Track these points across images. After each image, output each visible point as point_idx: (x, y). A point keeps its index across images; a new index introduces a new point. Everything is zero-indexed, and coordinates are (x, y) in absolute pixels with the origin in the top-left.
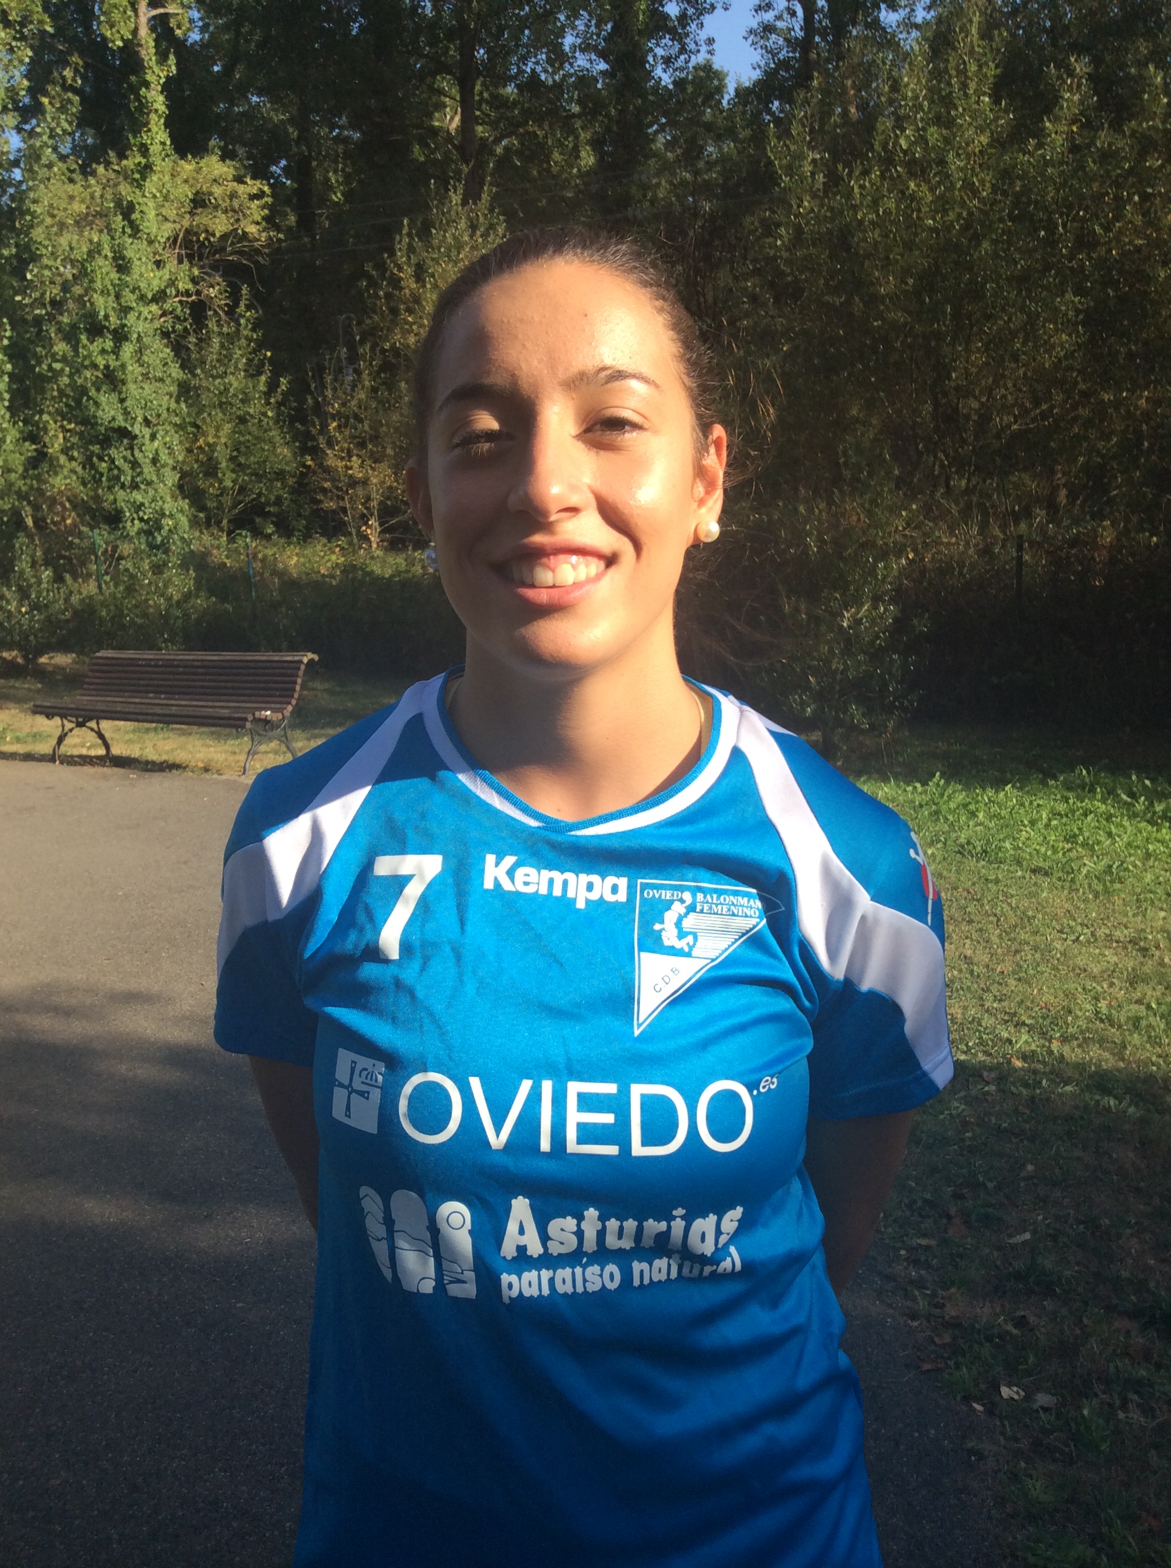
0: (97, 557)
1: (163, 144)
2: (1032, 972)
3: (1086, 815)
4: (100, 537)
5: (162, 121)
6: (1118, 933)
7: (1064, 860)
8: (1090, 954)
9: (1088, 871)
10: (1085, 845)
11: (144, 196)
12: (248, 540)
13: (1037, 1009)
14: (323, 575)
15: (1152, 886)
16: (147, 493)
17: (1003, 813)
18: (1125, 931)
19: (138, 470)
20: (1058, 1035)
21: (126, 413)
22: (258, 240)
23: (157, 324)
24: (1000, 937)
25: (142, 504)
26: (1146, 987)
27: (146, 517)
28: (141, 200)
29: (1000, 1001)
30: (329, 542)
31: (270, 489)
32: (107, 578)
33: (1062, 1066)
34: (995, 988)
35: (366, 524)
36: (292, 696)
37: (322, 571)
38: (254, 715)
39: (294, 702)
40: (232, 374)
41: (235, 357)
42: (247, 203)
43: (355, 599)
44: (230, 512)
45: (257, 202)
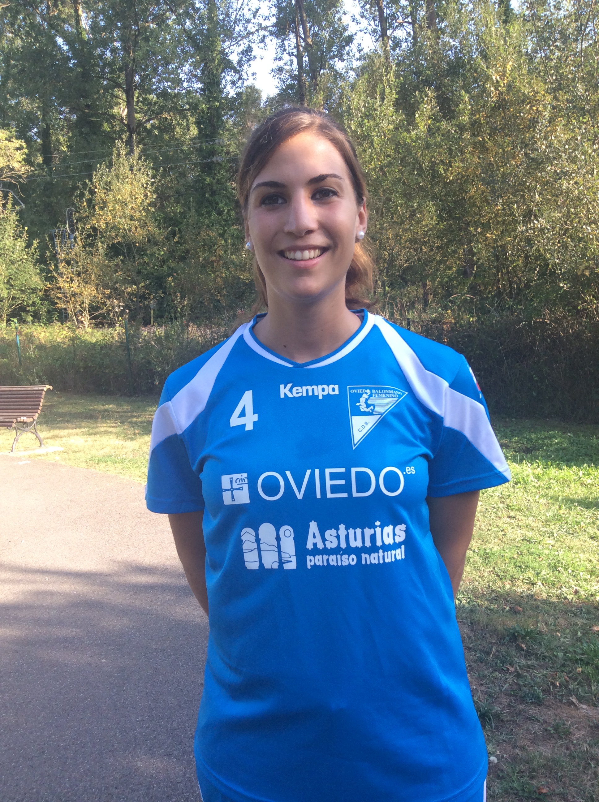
12: (17, 324)
14: (59, 342)
22: (21, 171)
30: (62, 325)
31: (29, 298)
35: (81, 315)
36: (38, 409)
37: (58, 340)
38: (17, 419)
39: (39, 412)
40: (7, 238)
41: (8, 230)
42: (14, 152)
43: (75, 355)
44: (7, 310)
45: (19, 151)
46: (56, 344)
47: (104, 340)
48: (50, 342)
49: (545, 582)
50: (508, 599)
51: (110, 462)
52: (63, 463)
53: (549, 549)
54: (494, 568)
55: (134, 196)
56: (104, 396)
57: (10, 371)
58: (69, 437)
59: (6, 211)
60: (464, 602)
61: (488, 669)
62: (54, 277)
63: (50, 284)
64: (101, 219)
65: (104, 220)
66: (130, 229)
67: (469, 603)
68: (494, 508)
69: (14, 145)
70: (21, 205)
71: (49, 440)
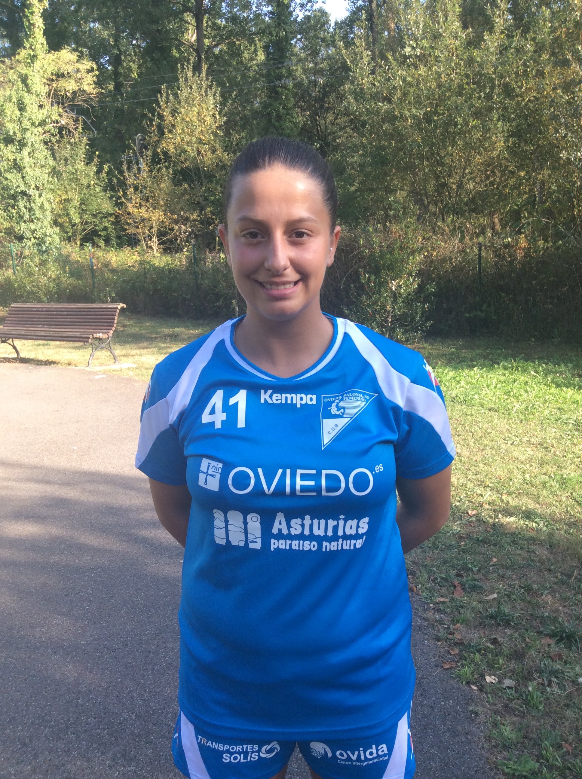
0: (12, 257)
1: (42, 44)
2: (491, 460)
3: (514, 382)
4: (14, 247)
5: (42, 32)
6: (533, 440)
7: (505, 404)
8: (520, 450)
9: (517, 409)
10: (514, 396)
11: (33, 71)
12: (90, 248)
13: (494, 478)
14: (129, 266)
15: (548, 416)
16: (37, 224)
17: (473, 381)
18: (537, 439)
19: (33, 212)
20: (505, 492)
21: (26, 184)
23: (42, 137)
24: (474, 443)
25: (35, 230)
26: (548, 466)
27: (37, 237)
28: (32, 74)
29: (476, 475)
30: (132, 249)
31: (101, 223)
32: (18, 268)
33: (509, 507)
34: (473, 469)
35: (150, 240)
36: (113, 326)
37: (129, 264)
38: (93, 335)
39: (113, 329)
40: (79, 163)
41: (79, 154)
42: (85, 75)
43: (146, 278)
44: (80, 234)
45: (90, 74)
46: (127, 268)
47: (172, 264)
48: (121, 265)
52: (137, 378)
54: (571, 493)
56: (172, 319)
57: (84, 292)
58: (141, 355)
59: (77, 135)
60: (541, 525)
61: (570, 591)
62: (123, 202)
63: (119, 209)
64: (170, 143)
65: (173, 144)
66: (199, 153)
67: (547, 526)
68: (569, 435)
69: (86, 67)
70: (93, 131)
71: (122, 358)
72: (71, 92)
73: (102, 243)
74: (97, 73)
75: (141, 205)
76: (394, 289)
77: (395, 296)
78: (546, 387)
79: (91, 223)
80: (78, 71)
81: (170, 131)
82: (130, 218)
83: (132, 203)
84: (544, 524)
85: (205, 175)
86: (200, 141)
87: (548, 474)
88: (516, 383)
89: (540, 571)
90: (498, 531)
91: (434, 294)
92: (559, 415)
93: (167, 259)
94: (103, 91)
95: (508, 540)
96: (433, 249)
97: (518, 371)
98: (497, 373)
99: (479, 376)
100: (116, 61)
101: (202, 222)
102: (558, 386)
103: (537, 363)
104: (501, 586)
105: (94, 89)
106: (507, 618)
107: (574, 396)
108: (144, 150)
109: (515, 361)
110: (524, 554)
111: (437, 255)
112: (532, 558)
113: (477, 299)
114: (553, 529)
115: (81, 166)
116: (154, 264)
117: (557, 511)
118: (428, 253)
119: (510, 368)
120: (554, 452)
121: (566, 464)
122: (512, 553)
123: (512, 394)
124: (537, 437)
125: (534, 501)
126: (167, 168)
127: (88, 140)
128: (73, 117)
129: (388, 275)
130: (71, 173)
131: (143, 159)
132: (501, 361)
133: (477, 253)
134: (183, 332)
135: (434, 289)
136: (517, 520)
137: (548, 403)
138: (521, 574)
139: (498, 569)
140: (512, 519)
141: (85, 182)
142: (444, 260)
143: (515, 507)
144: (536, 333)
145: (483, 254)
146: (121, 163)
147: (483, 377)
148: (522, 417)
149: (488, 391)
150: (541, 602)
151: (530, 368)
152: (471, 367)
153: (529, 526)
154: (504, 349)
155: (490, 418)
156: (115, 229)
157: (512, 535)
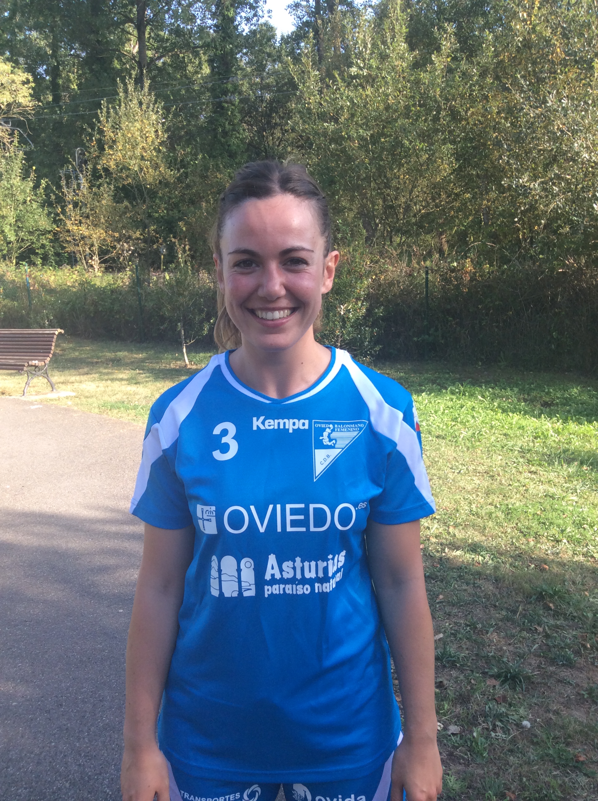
2: (438, 490)
3: (462, 407)
6: (479, 468)
7: (452, 431)
8: (466, 480)
9: (464, 436)
10: (461, 422)
12: (26, 267)
13: (441, 510)
14: (69, 286)
15: (494, 443)
17: (422, 407)
18: (483, 467)
20: (452, 523)
22: (28, 106)
26: (494, 496)
30: (72, 268)
31: (38, 240)
33: (455, 540)
35: (91, 258)
36: (50, 353)
37: (68, 284)
38: (28, 363)
39: (51, 356)
40: (14, 178)
41: (15, 169)
42: (20, 86)
43: (86, 299)
44: (16, 252)
45: (26, 86)
46: (66, 288)
47: (114, 284)
48: (60, 285)
49: (570, 539)
50: (533, 556)
51: (122, 409)
52: (76, 408)
53: (573, 505)
54: (517, 524)
55: (145, 134)
56: (115, 342)
57: (20, 314)
58: (81, 382)
59: (12, 149)
60: (487, 558)
61: (515, 628)
62: (62, 219)
63: (58, 227)
64: (111, 159)
65: (114, 160)
66: (141, 169)
67: (492, 560)
68: (514, 462)
69: (21, 79)
70: (30, 144)
71: (60, 385)
72: (5, 104)
73: (39, 261)
74: (33, 85)
75: (80, 222)
76: (342, 313)
77: (344, 320)
78: (492, 413)
79: (27, 240)
80: (13, 82)
81: (111, 147)
82: (70, 236)
83: (71, 220)
84: (490, 557)
85: (148, 193)
86: (142, 158)
87: (494, 504)
88: (463, 409)
89: (486, 607)
90: (444, 566)
91: (383, 319)
92: (505, 441)
93: (109, 278)
94: (40, 104)
95: (455, 575)
96: (381, 272)
97: (465, 396)
98: (445, 398)
99: (427, 401)
100: (55, 72)
101: (145, 241)
102: (504, 411)
103: (484, 387)
104: (447, 624)
105: (30, 102)
106: (453, 659)
107: (520, 422)
108: (83, 165)
109: (462, 385)
110: (470, 589)
111: (384, 278)
112: (478, 593)
113: (425, 324)
114: (498, 562)
115: (16, 181)
116: (95, 284)
117: (503, 543)
118: (376, 276)
119: (457, 392)
120: (500, 480)
121: (511, 493)
122: (458, 588)
123: (459, 420)
124: (483, 465)
125: (480, 533)
126: (109, 184)
127: (24, 155)
128: (7, 130)
129: (337, 299)
130: (6, 188)
131: (82, 174)
132: (449, 386)
133: (424, 277)
134: (126, 356)
135: (382, 313)
136: (463, 554)
137: (494, 429)
138: (467, 611)
139: (444, 606)
140: (459, 553)
141: (21, 198)
142: (391, 284)
143: (462, 540)
144: (483, 357)
145: (430, 277)
146: (60, 178)
147: (431, 402)
148: (469, 445)
149: (436, 417)
150: (487, 641)
151: (477, 392)
152: (419, 392)
153: (475, 560)
154: (452, 372)
155: (437, 446)
156: (53, 247)
157: (458, 570)
